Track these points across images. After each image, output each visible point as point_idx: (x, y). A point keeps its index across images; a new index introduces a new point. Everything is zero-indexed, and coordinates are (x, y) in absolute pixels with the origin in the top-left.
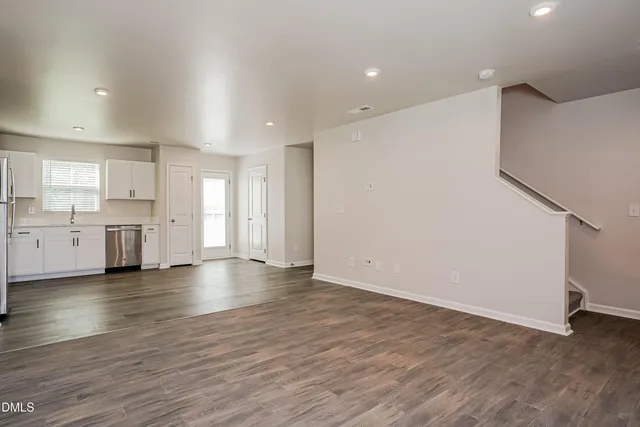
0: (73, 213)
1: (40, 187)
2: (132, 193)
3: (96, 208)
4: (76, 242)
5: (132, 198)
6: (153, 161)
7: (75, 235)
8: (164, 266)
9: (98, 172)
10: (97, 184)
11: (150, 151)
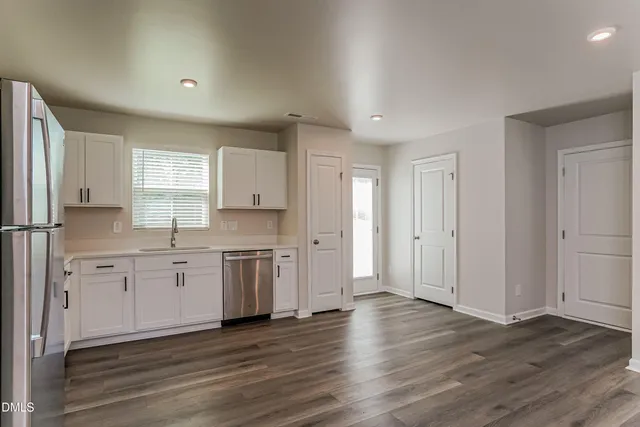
0: (175, 230)
1: (129, 192)
2: (256, 199)
3: (204, 222)
4: (180, 280)
5: (257, 207)
6: (281, 149)
7: (180, 268)
8: (304, 314)
9: (206, 167)
10: (205, 186)
11: (276, 135)
